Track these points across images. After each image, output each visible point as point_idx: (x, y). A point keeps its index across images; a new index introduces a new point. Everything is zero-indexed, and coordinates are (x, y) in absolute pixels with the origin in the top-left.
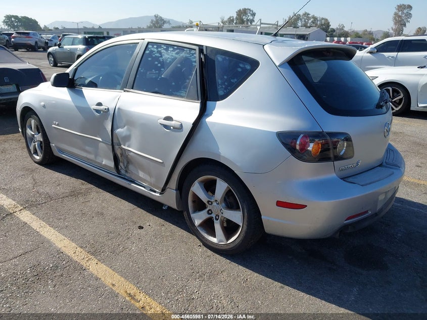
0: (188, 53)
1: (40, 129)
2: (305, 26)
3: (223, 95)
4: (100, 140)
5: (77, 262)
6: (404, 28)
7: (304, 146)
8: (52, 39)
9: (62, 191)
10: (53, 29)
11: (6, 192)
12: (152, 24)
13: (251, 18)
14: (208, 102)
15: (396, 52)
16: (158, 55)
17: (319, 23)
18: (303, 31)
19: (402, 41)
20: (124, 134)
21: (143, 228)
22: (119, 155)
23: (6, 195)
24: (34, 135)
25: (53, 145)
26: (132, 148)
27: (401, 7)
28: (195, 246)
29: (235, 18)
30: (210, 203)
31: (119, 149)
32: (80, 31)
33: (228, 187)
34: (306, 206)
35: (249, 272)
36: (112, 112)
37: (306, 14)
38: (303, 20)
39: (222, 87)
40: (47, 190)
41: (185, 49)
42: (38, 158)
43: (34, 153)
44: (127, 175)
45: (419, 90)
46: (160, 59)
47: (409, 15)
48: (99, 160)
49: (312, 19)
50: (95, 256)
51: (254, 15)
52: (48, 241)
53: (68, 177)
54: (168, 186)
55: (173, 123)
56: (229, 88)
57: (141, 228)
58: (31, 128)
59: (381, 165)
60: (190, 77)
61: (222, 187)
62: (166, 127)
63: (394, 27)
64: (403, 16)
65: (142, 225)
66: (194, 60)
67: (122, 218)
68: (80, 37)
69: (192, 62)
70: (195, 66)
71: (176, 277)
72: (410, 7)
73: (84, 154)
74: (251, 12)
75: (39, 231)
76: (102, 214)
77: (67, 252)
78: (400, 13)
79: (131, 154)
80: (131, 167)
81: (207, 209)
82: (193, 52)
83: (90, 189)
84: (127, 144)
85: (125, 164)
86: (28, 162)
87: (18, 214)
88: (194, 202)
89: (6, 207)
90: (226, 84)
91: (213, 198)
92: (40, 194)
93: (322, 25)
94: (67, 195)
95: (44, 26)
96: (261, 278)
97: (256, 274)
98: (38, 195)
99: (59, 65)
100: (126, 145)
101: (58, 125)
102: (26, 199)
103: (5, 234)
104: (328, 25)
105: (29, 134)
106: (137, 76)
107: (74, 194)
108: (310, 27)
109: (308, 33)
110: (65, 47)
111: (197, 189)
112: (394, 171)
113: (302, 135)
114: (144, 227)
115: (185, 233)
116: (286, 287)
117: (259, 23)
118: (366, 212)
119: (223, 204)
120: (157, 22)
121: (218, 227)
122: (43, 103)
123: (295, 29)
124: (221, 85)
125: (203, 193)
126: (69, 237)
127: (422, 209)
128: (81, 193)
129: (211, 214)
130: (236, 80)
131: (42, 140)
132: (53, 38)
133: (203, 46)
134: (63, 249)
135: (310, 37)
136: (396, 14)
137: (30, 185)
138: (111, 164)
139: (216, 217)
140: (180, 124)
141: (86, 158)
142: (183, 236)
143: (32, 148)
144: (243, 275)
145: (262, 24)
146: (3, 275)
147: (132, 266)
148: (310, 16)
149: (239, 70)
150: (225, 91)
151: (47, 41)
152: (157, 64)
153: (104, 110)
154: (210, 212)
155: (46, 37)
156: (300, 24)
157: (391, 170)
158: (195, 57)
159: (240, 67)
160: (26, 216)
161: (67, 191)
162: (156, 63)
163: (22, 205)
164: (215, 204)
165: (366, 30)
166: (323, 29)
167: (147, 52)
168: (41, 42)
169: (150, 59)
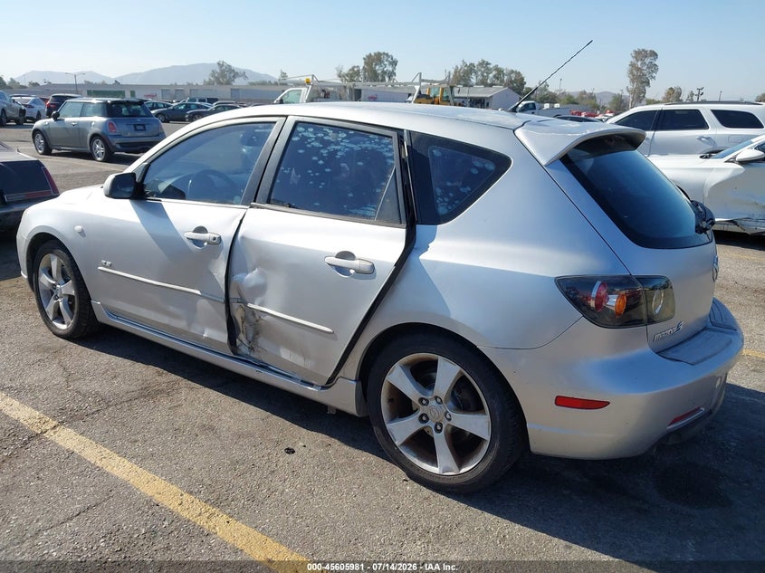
0: (375, 143)
1: (69, 274)
2: (483, 83)
3: (448, 214)
4: (198, 292)
5: (189, 521)
6: (647, 88)
7: (600, 301)
8: (33, 105)
9: (124, 387)
10: (27, 84)
11: (17, 393)
12: (212, 79)
13: (390, 69)
14: (417, 226)
15: (652, 130)
16: (317, 144)
17: (506, 78)
18: (479, 93)
19: (661, 111)
20: (252, 283)
21: (293, 452)
22: (239, 320)
23: (20, 399)
24: (54, 285)
25: (96, 303)
26: (270, 308)
27: (640, 54)
28: (398, 482)
29: (361, 68)
30: (424, 402)
31: (240, 311)
32: (79, 89)
33: (460, 372)
34: (609, 403)
35: (505, 523)
36: (227, 244)
37: (484, 64)
38: (479, 73)
39: (444, 201)
40: (95, 386)
41: (371, 136)
42: (64, 327)
43: (54, 319)
44: (252, 355)
45: (706, 195)
46: (322, 151)
47: (654, 68)
48: (195, 330)
49: (494, 73)
50: (222, 509)
51: (394, 63)
52: (125, 485)
53: (128, 362)
54: (340, 374)
55: (356, 263)
56: (457, 202)
57: (290, 451)
58: (50, 273)
59: (705, 329)
60: (383, 184)
61: (447, 372)
62: (340, 269)
63: (630, 87)
64: (644, 68)
65: (290, 447)
66: (390, 155)
67: (250, 435)
68: (95, 100)
69: (385, 158)
70: (392, 165)
71: (379, 540)
72: (654, 54)
73: (165, 320)
74: (390, 59)
75: (100, 466)
76: (212, 428)
77: (166, 503)
78: (639, 63)
79: (267, 318)
80: (262, 341)
81: (420, 413)
82: (386, 141)
83: (176, 382)
84: (258, 300)
85: (251, 335)
86: (43, 336)
87: (50, 435)
88: (390, 400)
89: (25, 423)
90: (451, 195)
91: (430, 393)
92: (84, 396)
93: (511, 82)
94: (136, 394)
95: (9, 80)
96: (528, 532)
97: (517, 526)
98: (80, 398)
99: (54, 151)
100: (256, 302)
101: (110, 267)
102: (58, 405)
103: (37, 474)
104: (522, 82)
105: (46, 284)
106: (278, 181)
107: (147, 393)
108: (491, 85)
109: (489, 96)
110: (67, 119)
111: (398, 377)
112: (731, 336)
113: (599, 283)
114: (296, 449)
115: (373, 459)
116: (575, 546)
117: (417, 80)
118: (698, 409)
119: (450, 403)
120: (223, 74)
121: (441, 443)
122: (79, 228)
123: (467, 89)
124: (441, 197)
125: (412, 385)
126: (162, 475)
127: (758, 398)
128: (162, 391)
129: (425, 422)
130: (469, 189)
131: (73, 293)
132: (34, 102)
133: (403, 130)
134: (158, 498)
135: (493, 103)
136: (632, 65)
137: (59, 378)
138: (223, 337)
139: (436, 426)
140: (370, 264)
141: (168, 326)
142: (370, 464)
143: (50, 309)
144: (496, 529)
145: (423, 81)
146: (55, 554)
147: (295, 522)
148: (491, 66)
149: (475, 171)
150: (450, 208)
151: (23, 107)
152: (316, 161)
153: (211, 239)
154: (424, 418)
155: (22, 100)
156: (474, 80)
157: (728, 336)
158: (391, 150)
159: (475, 167)
160: (67, 438)
161: (132, 388)
162: (315, 158)
163: (54, 418)
164: (433, 403)
165: (585, 92)
166: (514, 89)
167: (295, 139)
168: (13, 109)
169: (301, 151)
